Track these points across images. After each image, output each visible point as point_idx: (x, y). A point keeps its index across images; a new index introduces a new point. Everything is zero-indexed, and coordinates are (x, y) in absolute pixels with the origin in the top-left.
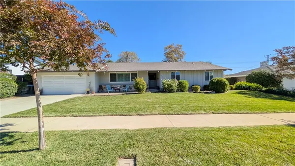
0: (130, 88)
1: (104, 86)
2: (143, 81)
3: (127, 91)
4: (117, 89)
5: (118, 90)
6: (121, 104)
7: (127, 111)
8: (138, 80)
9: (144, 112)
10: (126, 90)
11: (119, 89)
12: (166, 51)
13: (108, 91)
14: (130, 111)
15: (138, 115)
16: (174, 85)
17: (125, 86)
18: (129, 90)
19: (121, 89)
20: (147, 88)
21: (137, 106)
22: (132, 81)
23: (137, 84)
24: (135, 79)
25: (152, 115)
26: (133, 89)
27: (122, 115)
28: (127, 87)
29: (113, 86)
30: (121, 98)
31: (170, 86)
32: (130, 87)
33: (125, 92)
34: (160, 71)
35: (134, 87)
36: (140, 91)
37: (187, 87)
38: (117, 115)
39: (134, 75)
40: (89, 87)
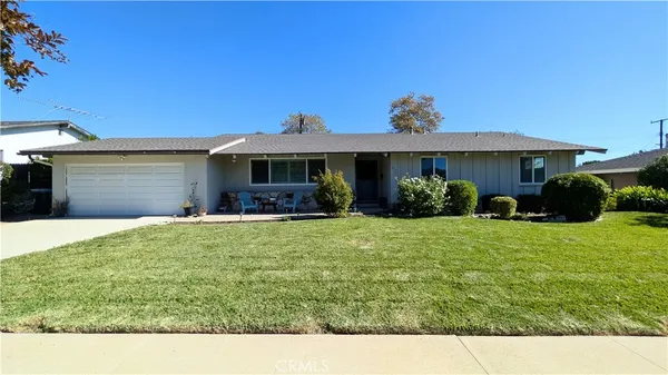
0: (305, 200)
1: (233, 195)
2: (342, 183)
3: (297, 211)
4: (269, 204)
5: (272, 207)
6: (266, 263)
7: (280, 307)
8: (328, 177)
9: (354, 314)
10: (294, 206)
11: (274, 204)
12: (395, 113)
13: (244, 208)
14: (292, 304)
15: (328, 329)
16: (434, 195)
17: (290, 196)
18: (303, 206)
19: (280, 202)
20: (354, 202)
21: (326, 273)
22: (311, 180)
23: (325, 189)
24: (317, 174)
25: (392, 332)
26: (314, 204)
27: (257, 331)
28: (298, 197)
29: (258, 195)
30: (274, 233)
31: (422, 196)
32: (304, 198)
33: (290, 211)
34: (389, 153)
35: (317, 199)
36: (335, 211)
37: (474, 202)
38: (232, 331)
39: (316, 165)
40: (192, 198)
